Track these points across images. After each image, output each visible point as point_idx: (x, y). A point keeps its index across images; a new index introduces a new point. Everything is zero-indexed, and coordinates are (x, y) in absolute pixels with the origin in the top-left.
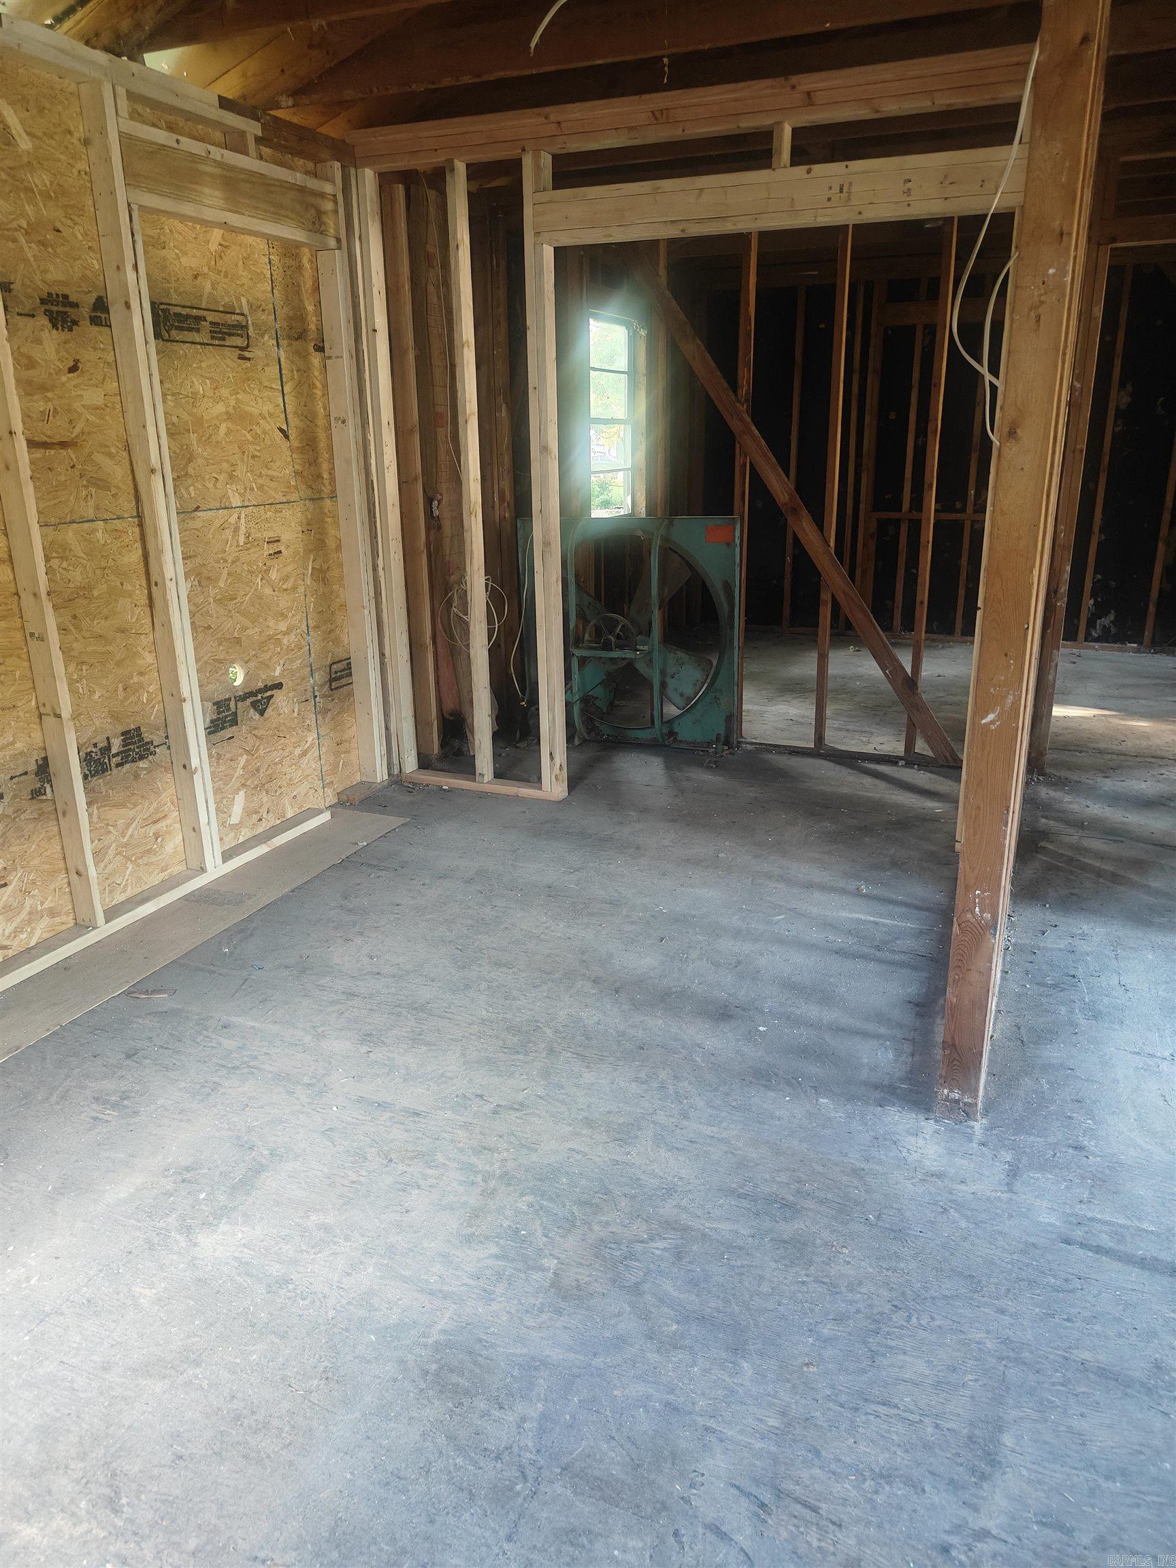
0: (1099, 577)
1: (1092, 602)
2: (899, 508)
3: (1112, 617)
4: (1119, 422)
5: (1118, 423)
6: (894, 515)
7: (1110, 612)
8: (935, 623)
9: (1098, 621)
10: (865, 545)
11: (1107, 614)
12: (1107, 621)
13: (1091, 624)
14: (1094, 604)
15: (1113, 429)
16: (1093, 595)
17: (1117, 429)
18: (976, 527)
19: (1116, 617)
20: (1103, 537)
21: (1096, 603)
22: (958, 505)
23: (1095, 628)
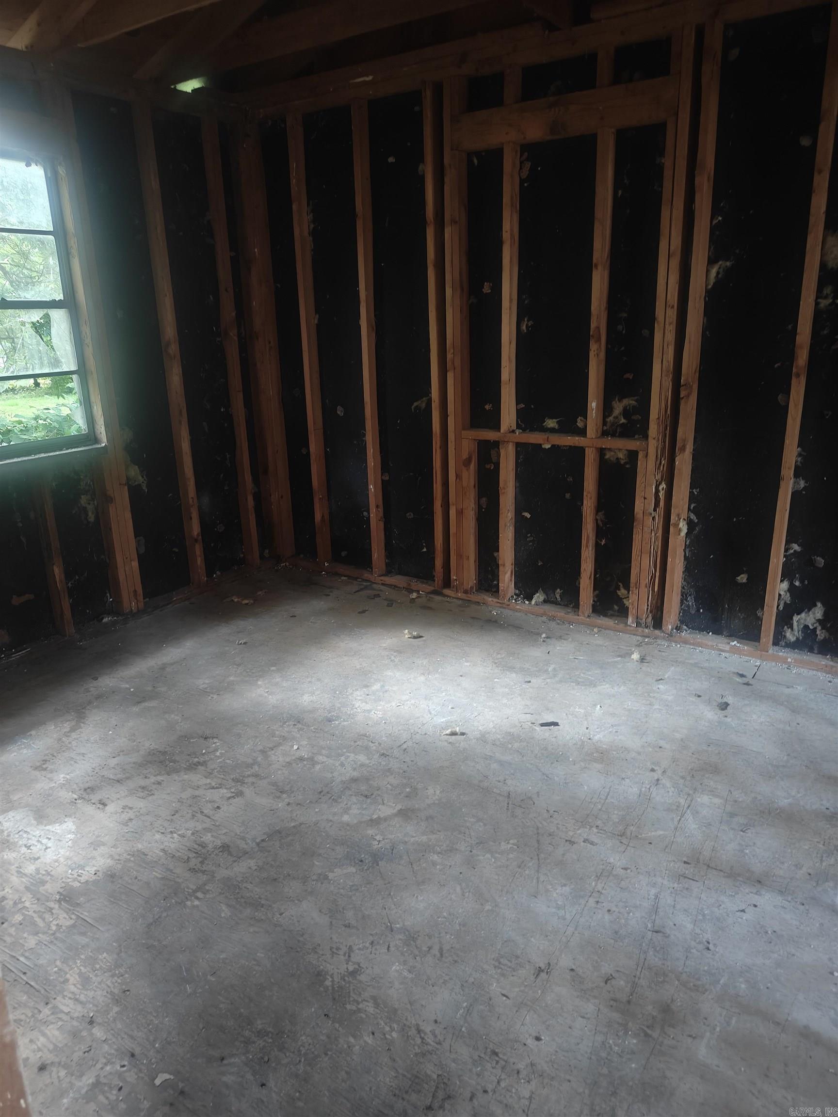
0: (796, 547)
1: (785, 585)
2: (497, 427)
3: (818, 612)
4: (828, 290)
5: (825, 292)
6: (490, 435)
7: (815, 605)
8: (558, 590)
9: (796, 618)
10: (458, 476)
11: (811, 606)
12: (812, 617)
13: (784, 619)
14: (789, 590)
15: (817, 304)
16: (787, 574)
17: (824, 303)
18: (607, 457)
19: (825, 614)
20: (802, 484)
21: (792, 589)
22: (580, 424)
23: (791, 627)
